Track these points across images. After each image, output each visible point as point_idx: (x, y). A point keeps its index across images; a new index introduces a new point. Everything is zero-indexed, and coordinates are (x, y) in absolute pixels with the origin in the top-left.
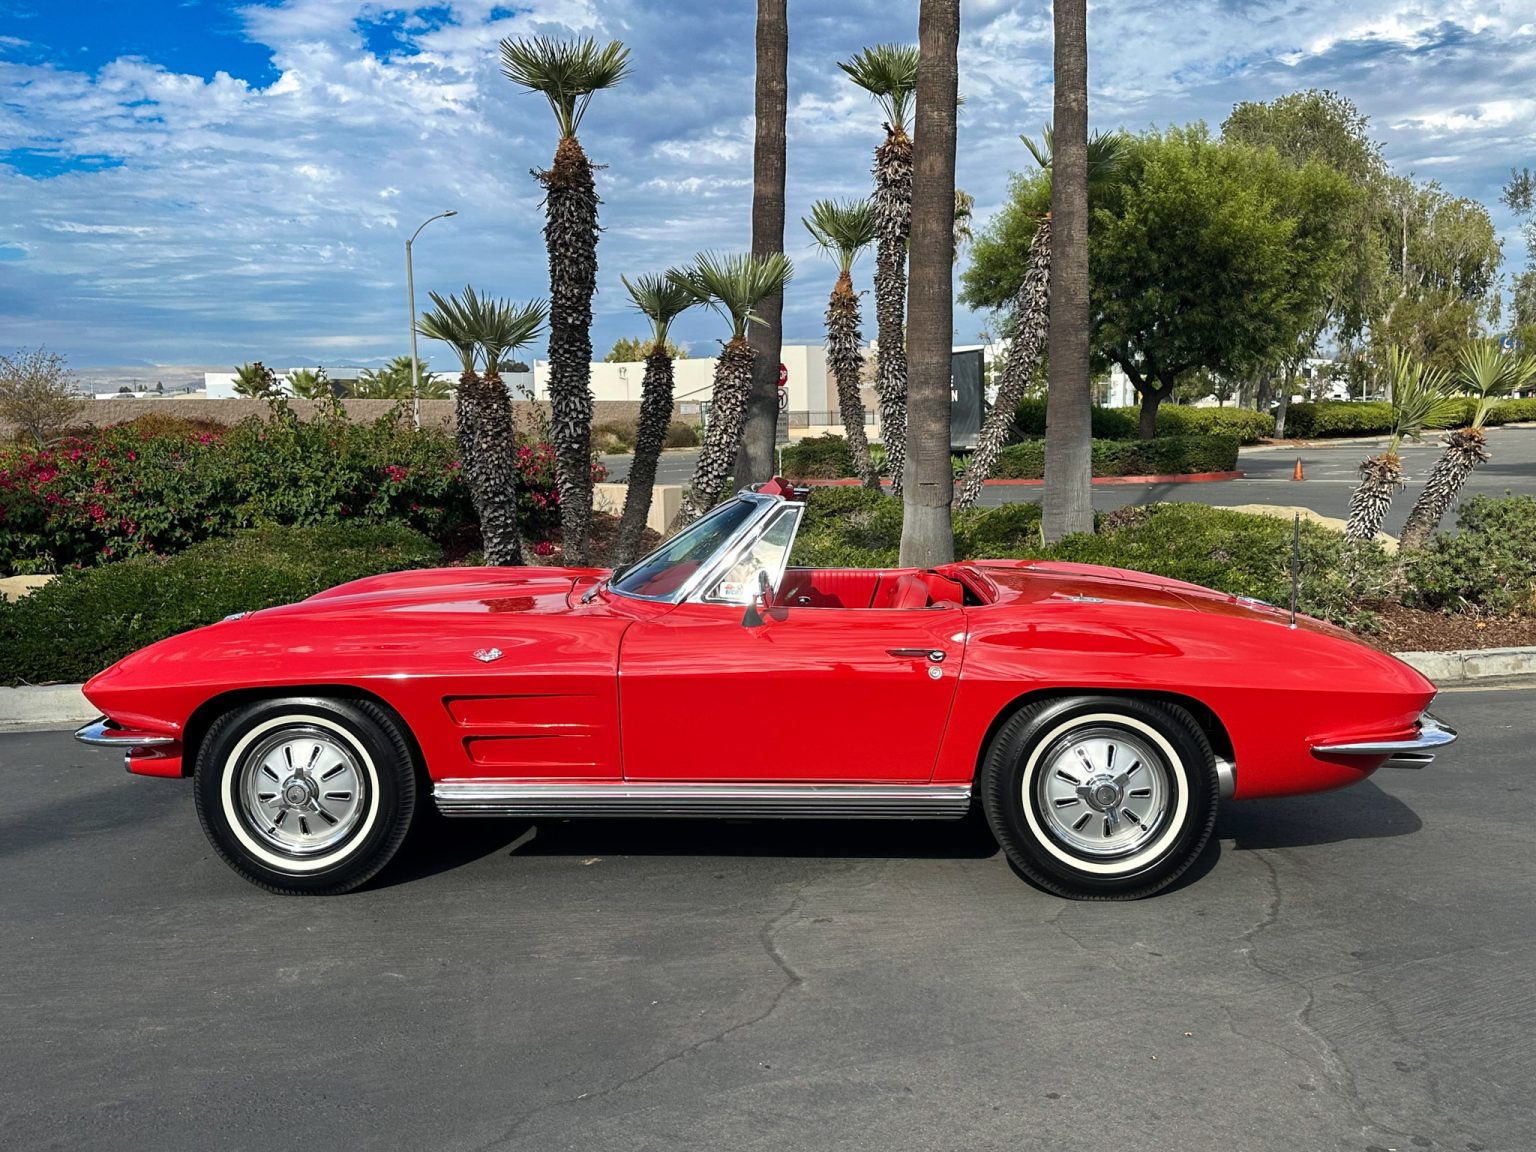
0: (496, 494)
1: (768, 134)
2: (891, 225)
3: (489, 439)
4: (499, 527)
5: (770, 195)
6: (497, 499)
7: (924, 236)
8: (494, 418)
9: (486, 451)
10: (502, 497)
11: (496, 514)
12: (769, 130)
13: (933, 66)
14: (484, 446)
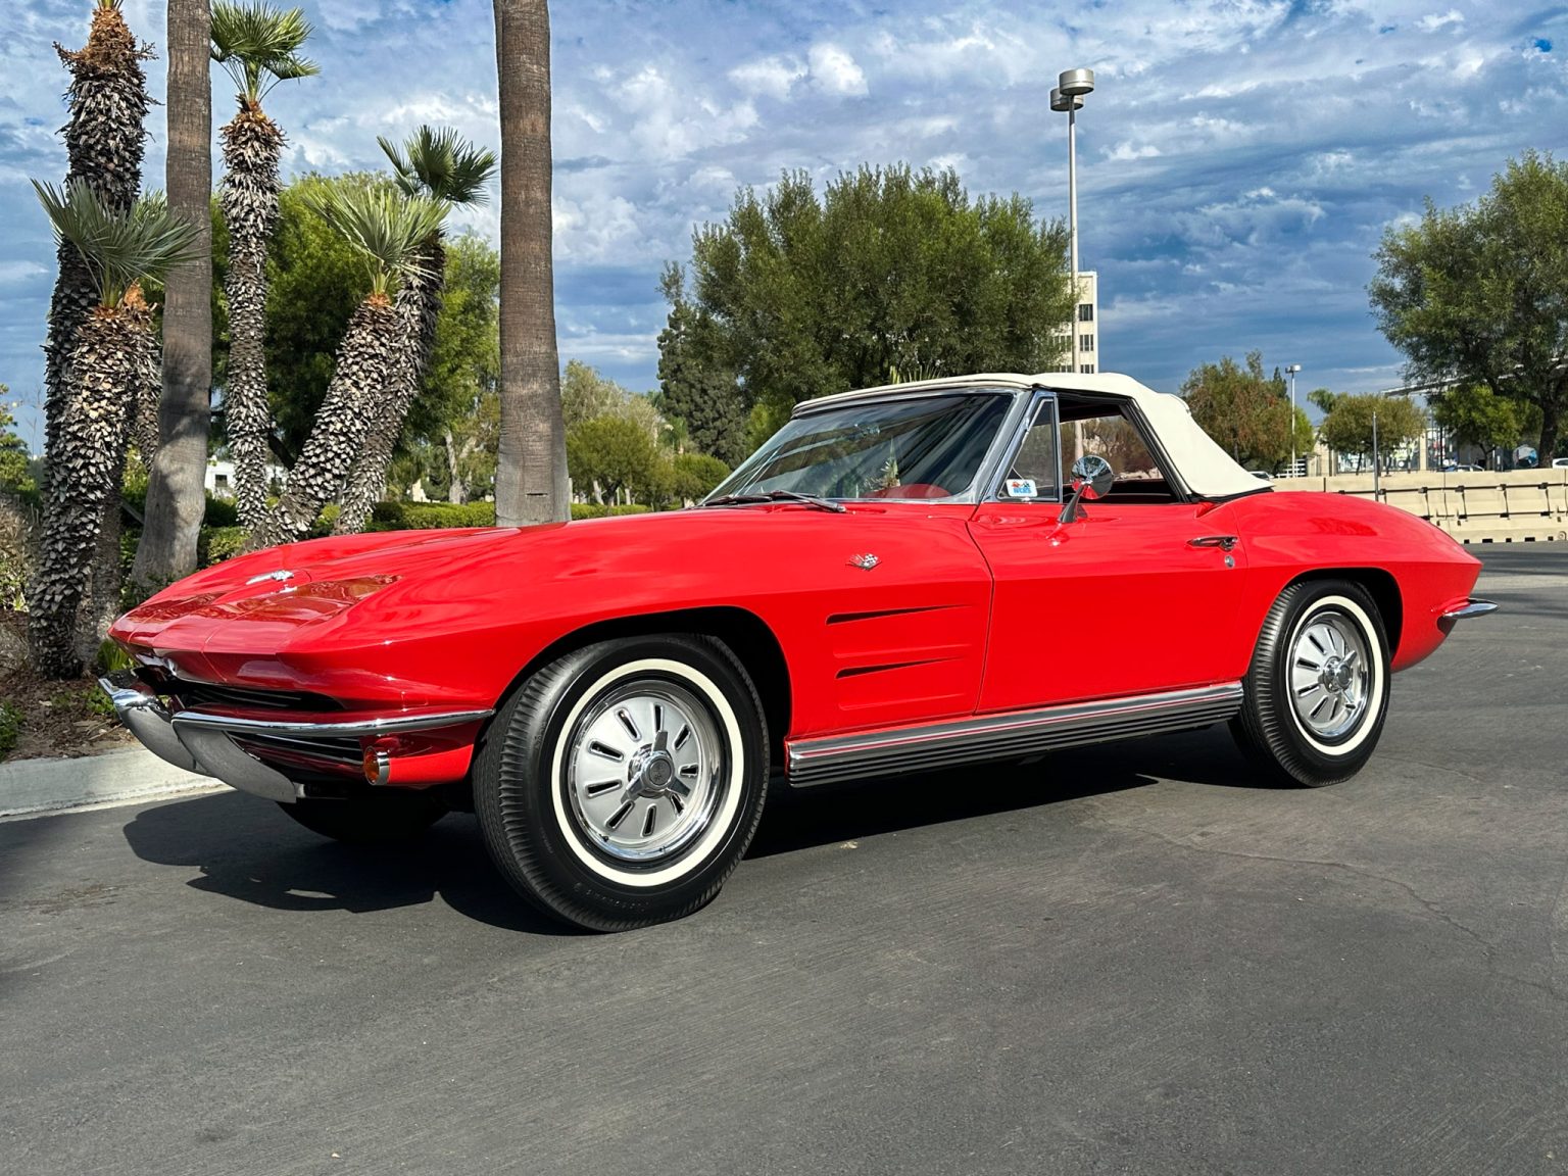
0: (91, 488)
1: (193, 71)
2: (252, 217)
3: (104, 403)
4: (83, 539)
5: (197, 149)
6: (92, 497)
7: (527, 204)
8: (117, 373)
9: (96, 421)
10: (99, 494)
11: (84, 519)
12: (194, 67)
13: (529, 12)
14: (94, 415)
